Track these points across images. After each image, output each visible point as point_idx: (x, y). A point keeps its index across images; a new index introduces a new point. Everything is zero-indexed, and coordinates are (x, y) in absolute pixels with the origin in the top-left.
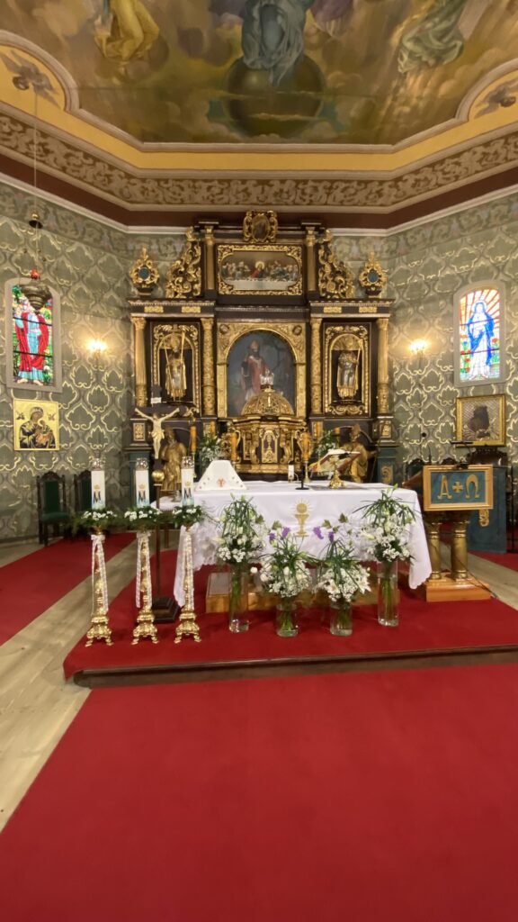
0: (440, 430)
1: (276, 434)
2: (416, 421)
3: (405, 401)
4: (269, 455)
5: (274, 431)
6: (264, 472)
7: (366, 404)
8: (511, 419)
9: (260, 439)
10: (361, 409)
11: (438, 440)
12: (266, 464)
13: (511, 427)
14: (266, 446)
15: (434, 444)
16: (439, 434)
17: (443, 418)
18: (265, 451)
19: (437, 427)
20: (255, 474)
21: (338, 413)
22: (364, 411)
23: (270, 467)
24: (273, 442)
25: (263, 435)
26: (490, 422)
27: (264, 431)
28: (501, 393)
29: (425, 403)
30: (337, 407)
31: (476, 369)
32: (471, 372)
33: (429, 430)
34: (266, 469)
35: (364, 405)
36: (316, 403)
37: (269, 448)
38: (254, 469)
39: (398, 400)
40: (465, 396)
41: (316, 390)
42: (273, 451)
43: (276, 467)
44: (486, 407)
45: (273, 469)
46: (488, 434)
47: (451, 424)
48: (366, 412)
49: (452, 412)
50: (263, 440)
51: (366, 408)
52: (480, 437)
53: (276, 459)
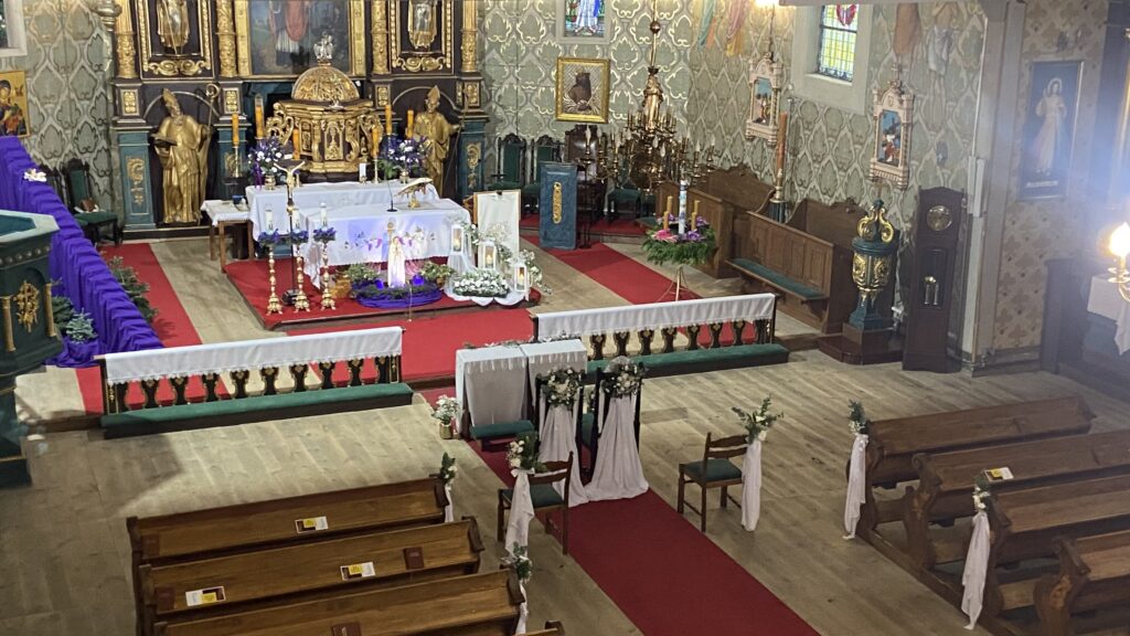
0: (539, 95)
1: (340, 126)
2: (512, 79)
3: (499, 52)
4: (332, 150)
5: (339, 123)
6: (329, 170)
7: (448, 55)
8: (614, 90)
9: (322, 133)
10: (441, 61)
11: (537, 108)
12: (330, 160)
13: (613, 101)
14: (330, 141)
15: (532, 113)
16: (537, 101)
17: (543, 81)
18: (329, 146)
19: (536, 90)
20: (318, 174)
21: (410, 68)
22: (445, 65)
23: (334, 165)
24: (337, 136)
25: (326, 127)
26: (593, 93)
27: (327, 123)
28: (605, 58)
29: (523, 57)
30: (409, 60)
31: (583, 19)
32: (577, 23)
33: (526, 94)
34: (332, 168)
35: (445, 56)
36: (379, 58)
37: (333, 142)
38: (317, 168)
39: (490, 49)
40: (567, 56)
41: (379, 41)
42: (338, 145)
43: (342, 164)
44: (588, 75)
45: (340, 167)
46: (590, 108)
47: (553, 90)
48: (449, 66)
49: (553, 73)
50: (326, 133)
51: (448, 60)
52: (580, 110)
53: (341, 155)
